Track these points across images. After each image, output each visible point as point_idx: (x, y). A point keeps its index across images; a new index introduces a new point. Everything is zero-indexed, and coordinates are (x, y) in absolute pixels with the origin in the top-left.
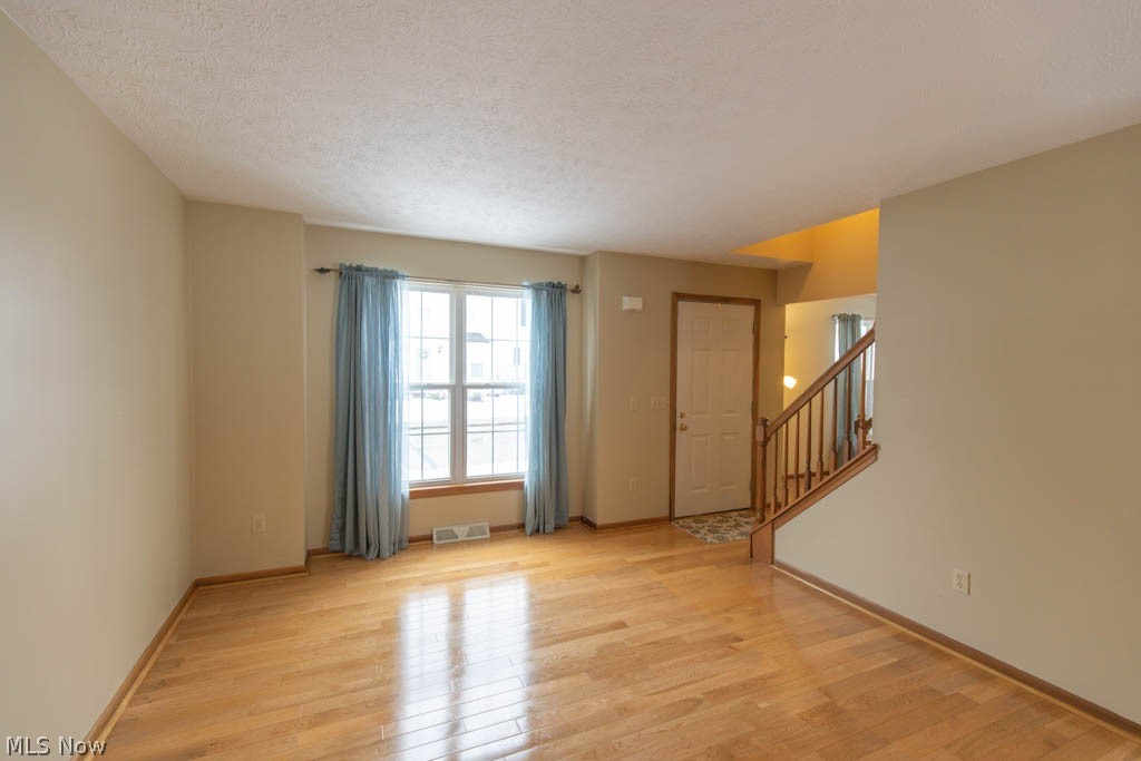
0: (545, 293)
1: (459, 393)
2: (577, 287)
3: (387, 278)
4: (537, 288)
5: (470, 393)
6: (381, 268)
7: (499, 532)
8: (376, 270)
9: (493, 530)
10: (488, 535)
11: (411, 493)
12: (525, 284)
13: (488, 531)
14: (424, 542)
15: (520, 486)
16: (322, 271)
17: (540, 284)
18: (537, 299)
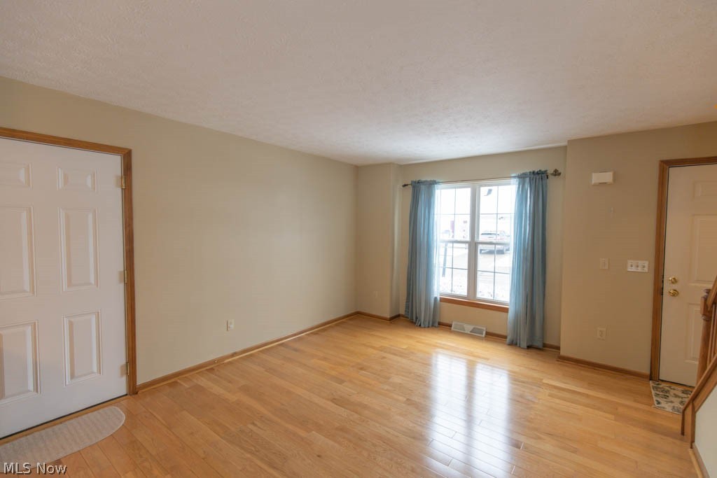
0: (527, 180)
1: (473, 247)
2: (556, 171)
3: (431, 184)
4: (522, 177)
5: (480, 247)
6: (429, 180)
7: (492, 336)
8: (426, 181)
9: (487, 334)
10: (484, 335)
11: (440, 298)
12: (513, 175)
13: (484, 333)
14: (444, 326)
15: (505, 310)
16: (405, 185)
17: (524, 174)
18: (522, 185)
